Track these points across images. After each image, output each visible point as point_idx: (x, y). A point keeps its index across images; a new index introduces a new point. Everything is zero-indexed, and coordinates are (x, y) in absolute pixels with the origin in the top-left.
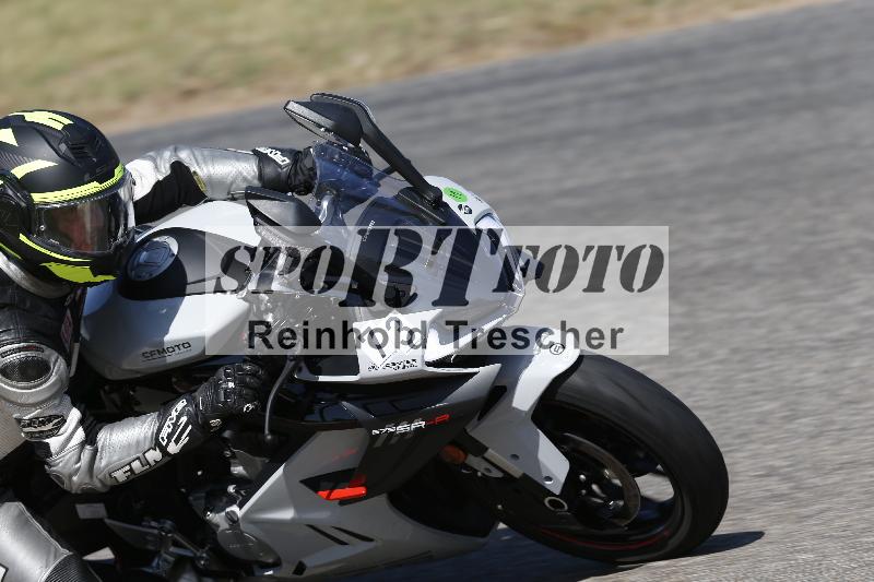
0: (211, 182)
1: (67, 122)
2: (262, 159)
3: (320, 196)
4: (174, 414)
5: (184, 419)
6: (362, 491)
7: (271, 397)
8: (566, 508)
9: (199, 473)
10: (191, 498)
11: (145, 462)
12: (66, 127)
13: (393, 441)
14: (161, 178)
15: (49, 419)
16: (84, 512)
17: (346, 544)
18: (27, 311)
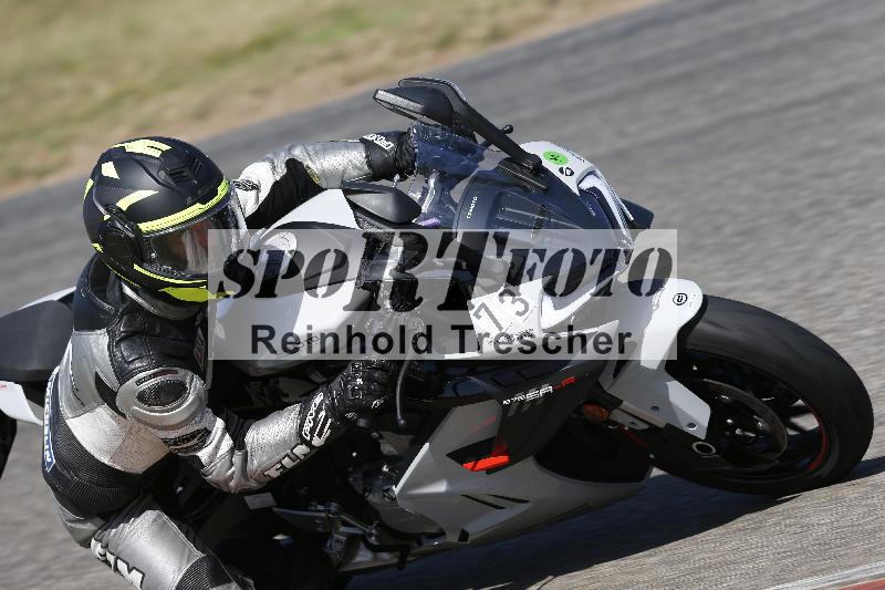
0: (325, 174)
1: (165, 147)
3: (427, 175)
4: (313, 409)
5: (323, 414)
6: (504, 459)
7: (399, 382)
8: (714, 451)
9: (354, 454)
10: (351, 479)
11: (294, 458)
12: (164, 153)
13: (525, 408)
14: (278, 178)
15: (193, 436)
16: (253, 502)
17: (501, 508)
18: (158, 336)
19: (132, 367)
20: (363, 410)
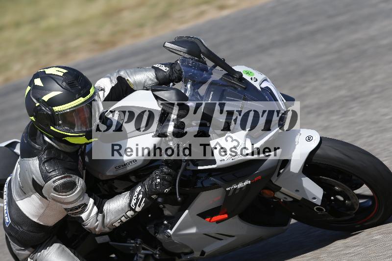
0: (135, 83)
2: (157, 70)
3: (186, 83)
4: (136, 194)
5: (141, 196)
6: (226, 216)
8: (325, 210)
9: (150, 216)
10: (148, 228)
11: (127, 217)
13: (237, 192)
14: (113, 85)
15: (79, 207)
16: (99, 240)
17: (222, 240)
18: (62, 160)
19: (50, 174)
20: (160, 194)
